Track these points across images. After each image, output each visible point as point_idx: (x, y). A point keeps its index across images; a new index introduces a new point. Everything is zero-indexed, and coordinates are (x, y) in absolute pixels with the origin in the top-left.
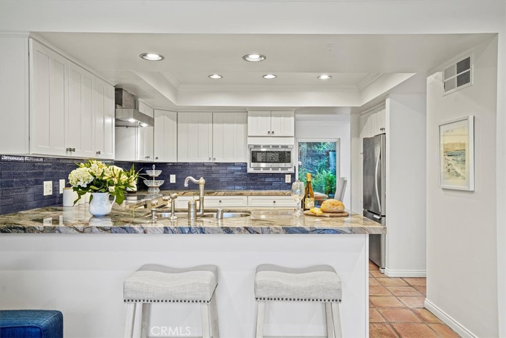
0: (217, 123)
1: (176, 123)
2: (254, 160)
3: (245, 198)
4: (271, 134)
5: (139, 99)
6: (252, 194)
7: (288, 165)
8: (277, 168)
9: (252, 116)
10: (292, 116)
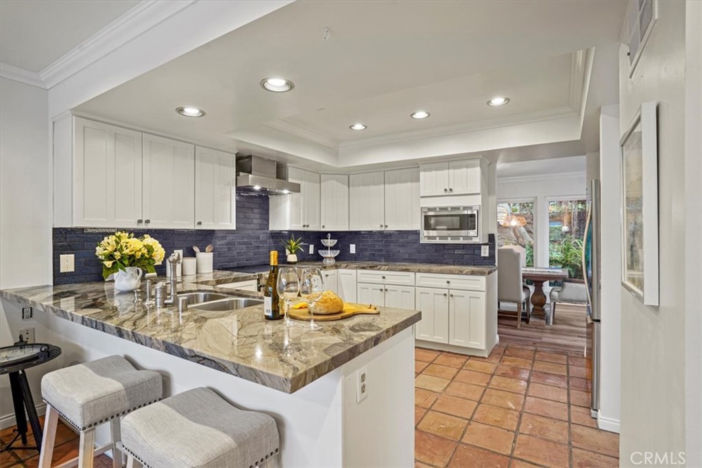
0: (389, 183)
1: (347, 188)
2: (427, 226)
3: (412, 274)
4: (449, 192)
5: (288, 165)
6: (419, 270)
7: (472, 233)
8: (458, 237)
9: (425, 171)
10: (477, 166)
